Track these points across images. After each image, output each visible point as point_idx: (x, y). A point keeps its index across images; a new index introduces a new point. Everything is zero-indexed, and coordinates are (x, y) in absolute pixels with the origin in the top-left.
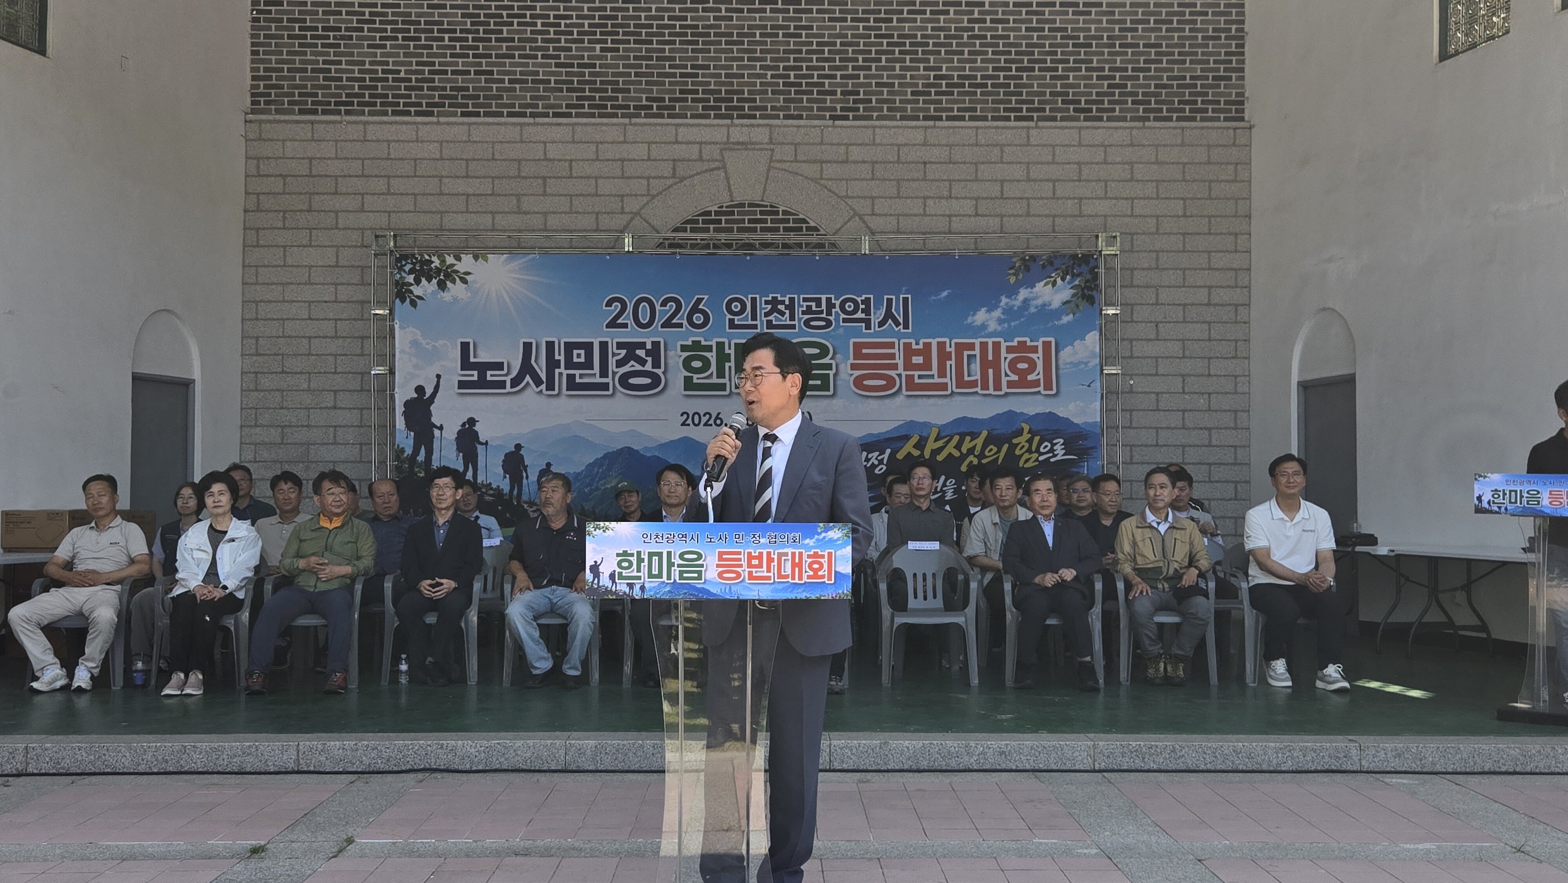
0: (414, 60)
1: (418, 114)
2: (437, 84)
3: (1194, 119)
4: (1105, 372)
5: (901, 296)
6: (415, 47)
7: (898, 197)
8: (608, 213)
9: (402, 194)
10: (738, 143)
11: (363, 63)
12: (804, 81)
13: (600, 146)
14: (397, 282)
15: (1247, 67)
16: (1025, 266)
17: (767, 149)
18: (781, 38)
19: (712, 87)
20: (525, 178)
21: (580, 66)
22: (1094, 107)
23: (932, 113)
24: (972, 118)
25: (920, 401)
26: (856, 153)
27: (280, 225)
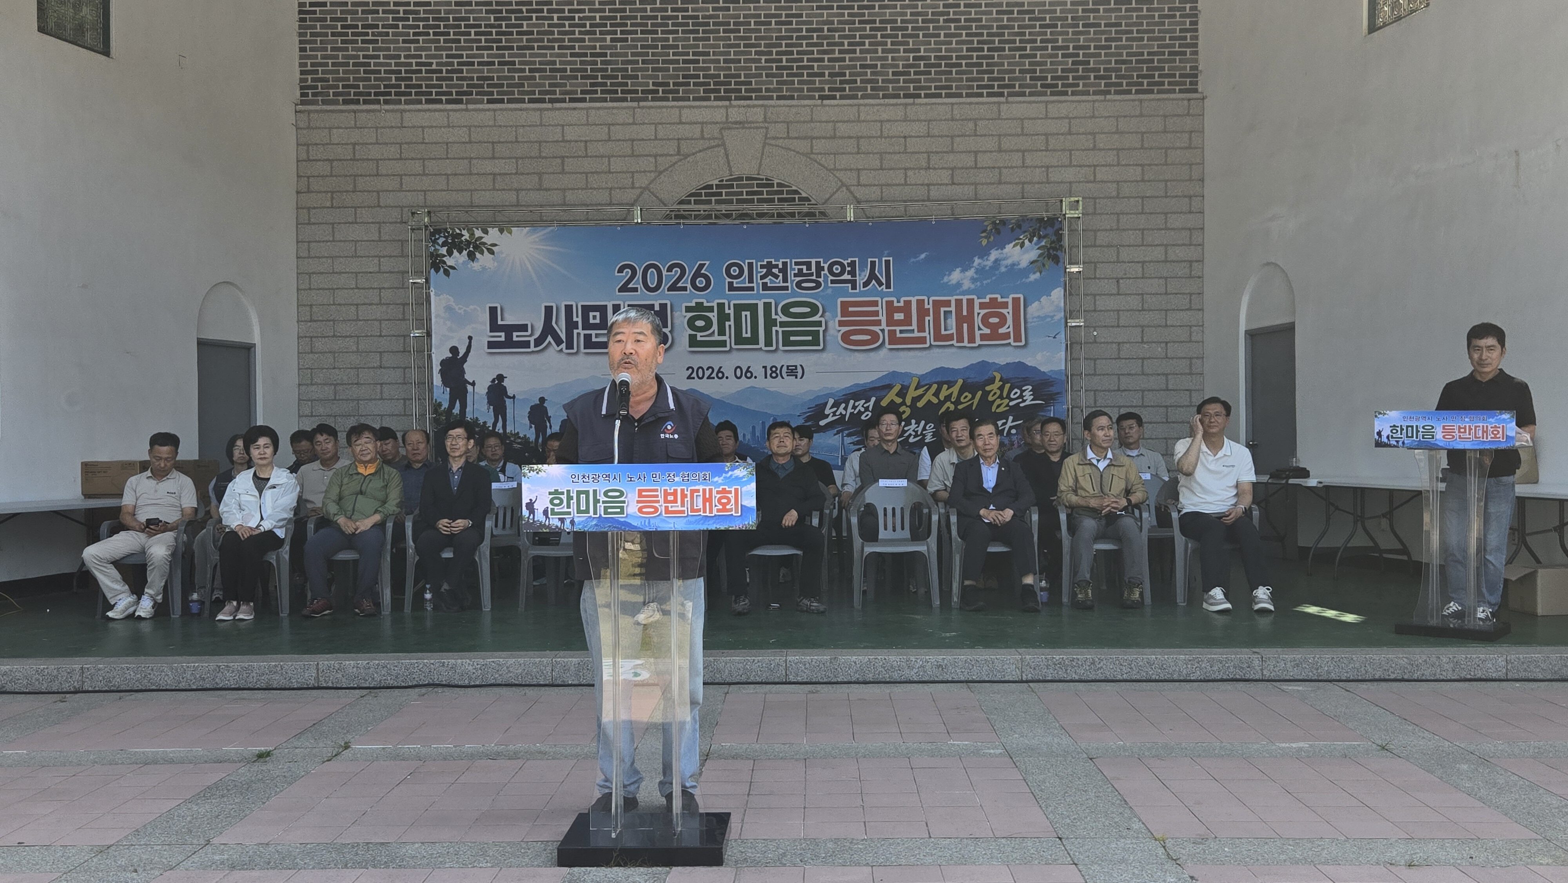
0: (444, 53)
1: (449, 102)
2: (465, 74)
3: (1151, 92)
4: (1069, 324)
5: (884, 259)
6: (445, 41)
7: (881, 169)
8: (620, 188)
9: (435, 175)
10: (736, 123)
11: (399, 57)
12: (795, 65)
13: (612, 128)
14: (432, 254)
15: (1200, 42)
16: (996, 229)
17: (762, 128)
18: (773, 26)
19: (712, 72)
20: (546, 158)
21: (592, 55)
22: (1060, 83)
23: (912, 91)
24: (948, 96)
25: (902, 354)
26: (843, 129)
27: (328, 204)
